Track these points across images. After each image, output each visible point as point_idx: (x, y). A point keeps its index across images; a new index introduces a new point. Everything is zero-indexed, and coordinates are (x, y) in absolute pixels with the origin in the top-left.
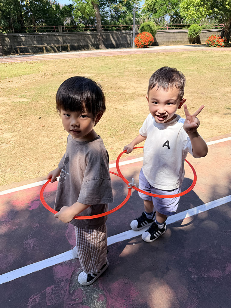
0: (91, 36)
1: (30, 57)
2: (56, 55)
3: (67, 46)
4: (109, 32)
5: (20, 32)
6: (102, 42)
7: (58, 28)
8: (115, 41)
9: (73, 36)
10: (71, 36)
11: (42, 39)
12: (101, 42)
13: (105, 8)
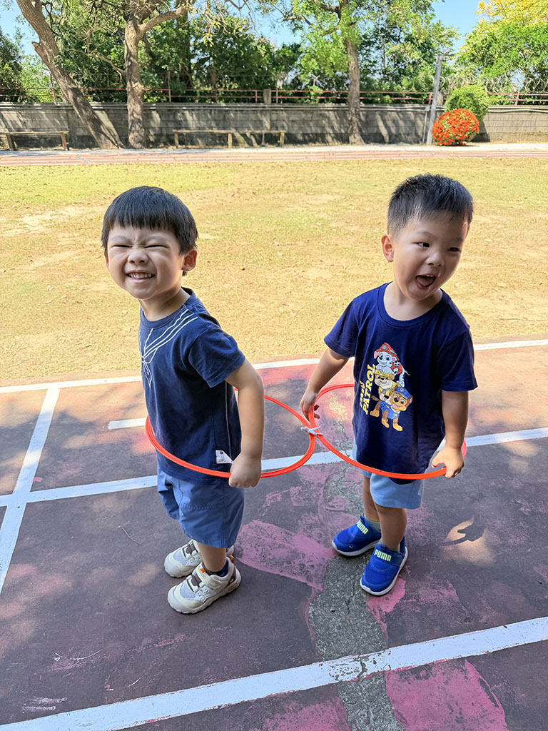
0: (332, 115)
1: (200, 155)
2: (255, 153)
3: (280, 134)
4: (374, 106)
5: (183, 100)
6: (357, 131)
7: (262, 95)
8: (387, 127)
9: (293, 112)
10: (289, 112)
11: (227, 116)
12: (355, 128)
13: (371, 53)
